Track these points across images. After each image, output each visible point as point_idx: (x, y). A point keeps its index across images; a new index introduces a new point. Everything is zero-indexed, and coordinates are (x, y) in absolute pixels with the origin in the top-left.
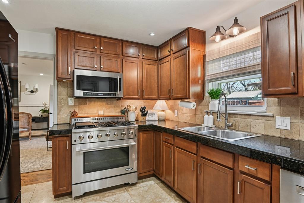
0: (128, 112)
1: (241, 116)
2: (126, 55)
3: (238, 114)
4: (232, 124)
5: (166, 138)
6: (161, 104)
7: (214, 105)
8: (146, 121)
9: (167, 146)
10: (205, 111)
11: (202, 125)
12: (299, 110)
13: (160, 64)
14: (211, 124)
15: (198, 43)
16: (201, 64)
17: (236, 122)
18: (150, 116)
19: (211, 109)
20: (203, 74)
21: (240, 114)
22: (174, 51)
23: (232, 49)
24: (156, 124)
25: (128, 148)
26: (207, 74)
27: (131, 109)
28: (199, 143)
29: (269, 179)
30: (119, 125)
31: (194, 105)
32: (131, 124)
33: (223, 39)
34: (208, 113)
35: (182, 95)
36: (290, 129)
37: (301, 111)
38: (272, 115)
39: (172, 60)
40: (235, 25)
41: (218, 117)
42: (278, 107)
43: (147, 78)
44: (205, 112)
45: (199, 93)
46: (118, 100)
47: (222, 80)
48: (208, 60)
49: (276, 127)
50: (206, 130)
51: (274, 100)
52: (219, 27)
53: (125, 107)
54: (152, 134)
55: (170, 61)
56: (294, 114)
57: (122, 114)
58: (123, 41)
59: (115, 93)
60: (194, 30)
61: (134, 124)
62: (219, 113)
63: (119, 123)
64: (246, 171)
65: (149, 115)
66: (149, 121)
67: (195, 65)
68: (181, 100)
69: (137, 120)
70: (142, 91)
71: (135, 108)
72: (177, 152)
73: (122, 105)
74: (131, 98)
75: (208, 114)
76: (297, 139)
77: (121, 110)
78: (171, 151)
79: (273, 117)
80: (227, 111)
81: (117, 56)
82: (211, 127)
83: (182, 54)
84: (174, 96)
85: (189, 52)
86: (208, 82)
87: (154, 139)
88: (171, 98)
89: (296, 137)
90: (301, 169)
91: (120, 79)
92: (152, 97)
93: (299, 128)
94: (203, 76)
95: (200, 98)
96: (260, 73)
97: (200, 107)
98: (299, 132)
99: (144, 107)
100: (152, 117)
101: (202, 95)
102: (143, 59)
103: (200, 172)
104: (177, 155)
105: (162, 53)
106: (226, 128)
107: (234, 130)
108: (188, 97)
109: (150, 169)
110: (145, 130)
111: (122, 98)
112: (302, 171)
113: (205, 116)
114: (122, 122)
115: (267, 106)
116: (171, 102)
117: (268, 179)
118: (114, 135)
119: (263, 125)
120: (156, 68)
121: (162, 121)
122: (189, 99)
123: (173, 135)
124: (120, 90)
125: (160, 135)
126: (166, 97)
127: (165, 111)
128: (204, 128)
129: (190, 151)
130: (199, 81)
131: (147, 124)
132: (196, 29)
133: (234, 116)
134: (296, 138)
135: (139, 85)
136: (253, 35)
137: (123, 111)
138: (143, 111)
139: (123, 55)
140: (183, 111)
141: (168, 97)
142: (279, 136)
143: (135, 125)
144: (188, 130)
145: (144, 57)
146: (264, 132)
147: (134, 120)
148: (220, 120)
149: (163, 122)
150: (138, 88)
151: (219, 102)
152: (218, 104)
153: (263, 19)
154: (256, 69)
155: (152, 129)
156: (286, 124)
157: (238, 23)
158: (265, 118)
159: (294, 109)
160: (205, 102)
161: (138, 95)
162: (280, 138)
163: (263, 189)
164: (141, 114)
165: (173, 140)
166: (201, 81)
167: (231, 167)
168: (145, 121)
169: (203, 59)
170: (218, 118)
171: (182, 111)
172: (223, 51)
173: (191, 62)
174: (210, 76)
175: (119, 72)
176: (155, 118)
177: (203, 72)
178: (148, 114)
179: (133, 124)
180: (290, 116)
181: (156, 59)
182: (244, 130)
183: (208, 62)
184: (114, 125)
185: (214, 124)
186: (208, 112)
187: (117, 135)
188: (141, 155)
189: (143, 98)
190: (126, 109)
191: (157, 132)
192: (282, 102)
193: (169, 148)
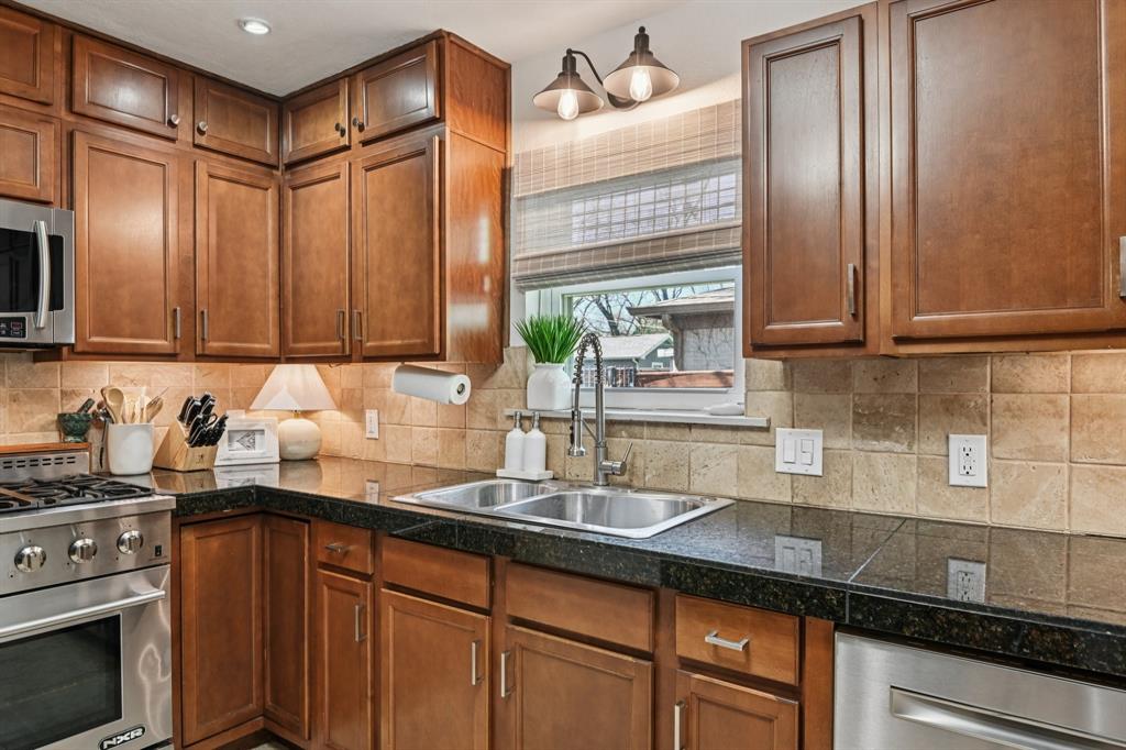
0: (103, 427)
1: (652, 429)
2: (93, 112)
3: (640, 423)
4: (624, 465)
5: (333, 550)
6: (293, 382)
7: (549, 388)
8: (216, 470)
9: (341, 585)
10: (510, 412)
11: (500, 473)
12: (851, 405)
13: (294, 189)
14: (536, 471)
15: (481, 110)
16: (494, 208)
17: (634, 455)
18: (236, 445)
19: (535, 402)
20: (499, 251)
21: (651, 424)
22: (369, 133)
23: (623, 156)
24: (271, 480)
25: (111, 624)
26: (519, 252)
27: (127, 408)
28: (501, 560)
29: (793, 677)
30: (50, 503)
31: (463, 385)
32: (128, 491)
33: (587, 109)
34: (524, 421)
35: (406, 342)
36: (821, 474)
37: (856, 406)
38: (765, 425)
39: (359, 175)
40: (638, 56)
41: (572, 436)
42: (784, 395)
43: (219, 248)
44: (510, 417)
45: (484, 334)
46: (36, 358)
47: (580, 282)
48: (524, 194)
49: (778, 469)
50: (519, 499)
51: (770, 369)
52: (574, 55)
53: (86, 399)
54: (255, 533)
55: (344, 178)
56: (833, 420)
57: (70, 439)
58: (75, 35)
59: (22, 320)
60: (465, 48)
61: (147, 492)
62: (579, 421)
63: (47, 492)
64: (704, 656)
65: (230, 440)
66: (230, 468)
67: (467, 206)
68: (399, 364)
69: (161, 469)
70: (192, 314)
71: (150, 405)
72: (391, 609)
73: (68, 385)
74: (123, 350)
75: (521, 426)
76: (844, 507)
77: (61, 416)
78: (363, 610)
79: (766, 429)
80: (605, 412)
81: (35, 108)
82: (539, 482)
83: (407, 151)
84: (369, 344)
85: (442, 143)
86: (522, 290)
87: (267, 556)
88: (350, 356)
89: (839, 502)
90: (909, 624)
91: (56, 243)
92: (244, 349)
93: (848, 468)
94: (500, 263)
95: (485, 354)
96: (736, 263)
97: (486, 396)
98: (848, 483)
99: (205, 399)
100: (252, 445)
101: (498, 344)
102: (198, 151)
103: (506, 691)
104: (391, 623)
105: (303, 132)
106: (601, 483)
107: (628, 486)
108: (437, 351)
109: (243, 710)
110: (214, 515)
111: (65, 350)
112: (913, 634)
113: (509, 435)
114: (69, 480)
115: (748, 390)
116: (346, 374)
117: (789, 677)
118: (19, 559)
119: (732, 462)
120: (269, 202)
121: (303, 465)
122: (444, 360)
123: (369, 532)
124: (56, 303)
125: (298, 538)
126: (325, 349)
127: (315, 415)
128: (508, 487)
129: (458, 599)
130: (482, 282)
131: (223, 482)
132: (475, 47)
133: (626, 431)
134: (842, 505)
135: (173, 282)
136: (701, 109)
137: (71, 424)
138: (200, 416)
139: (77, 108)
140: (407, 415)
141: (337, 347)
142: (786, 499)
143: (157, 498)
144: (441, 501)
145: (202, 140)
146: (735, 489)
147: (146, 466)
148: (582, 449)
149: (305, 470)
150: (171, 296)
151: (578, 375)
152: (574, 382)
153: (751, 46)
154: (714, 247)
155: (253, 508)
156: (809, 455)
157: (651, 53)
158: (740, 435)
159: (834, 400)
160: (507, 372)
161: (170, 336)
162: (789, 510)
163: (771, 721)
164: (186, 434)
165: (369, 556)
166: (492, 282)
167: (645, 647)
168: (209, 471)
169: (499, 185)
170: (572, 442)
171: (403, 413)
172: (586, 160)
173: (454, 191)
174: (530, 262)
175: (46, 203)
176: (268, 449)
177: (500, 243)
178: (225, 435)
179: (143, 489)
180: (822, 427)
181: (272, 161)
182: (664, 486)
183: (523, 202)
184: (16, 505)
185: (547, 469)
186: (522, 418)
187: (36, 563)
188: (191, 651)
189: (199, 351)
190: (94, 407)
191: (284, 522)
192: (796, 375)
193: (347, 596)
